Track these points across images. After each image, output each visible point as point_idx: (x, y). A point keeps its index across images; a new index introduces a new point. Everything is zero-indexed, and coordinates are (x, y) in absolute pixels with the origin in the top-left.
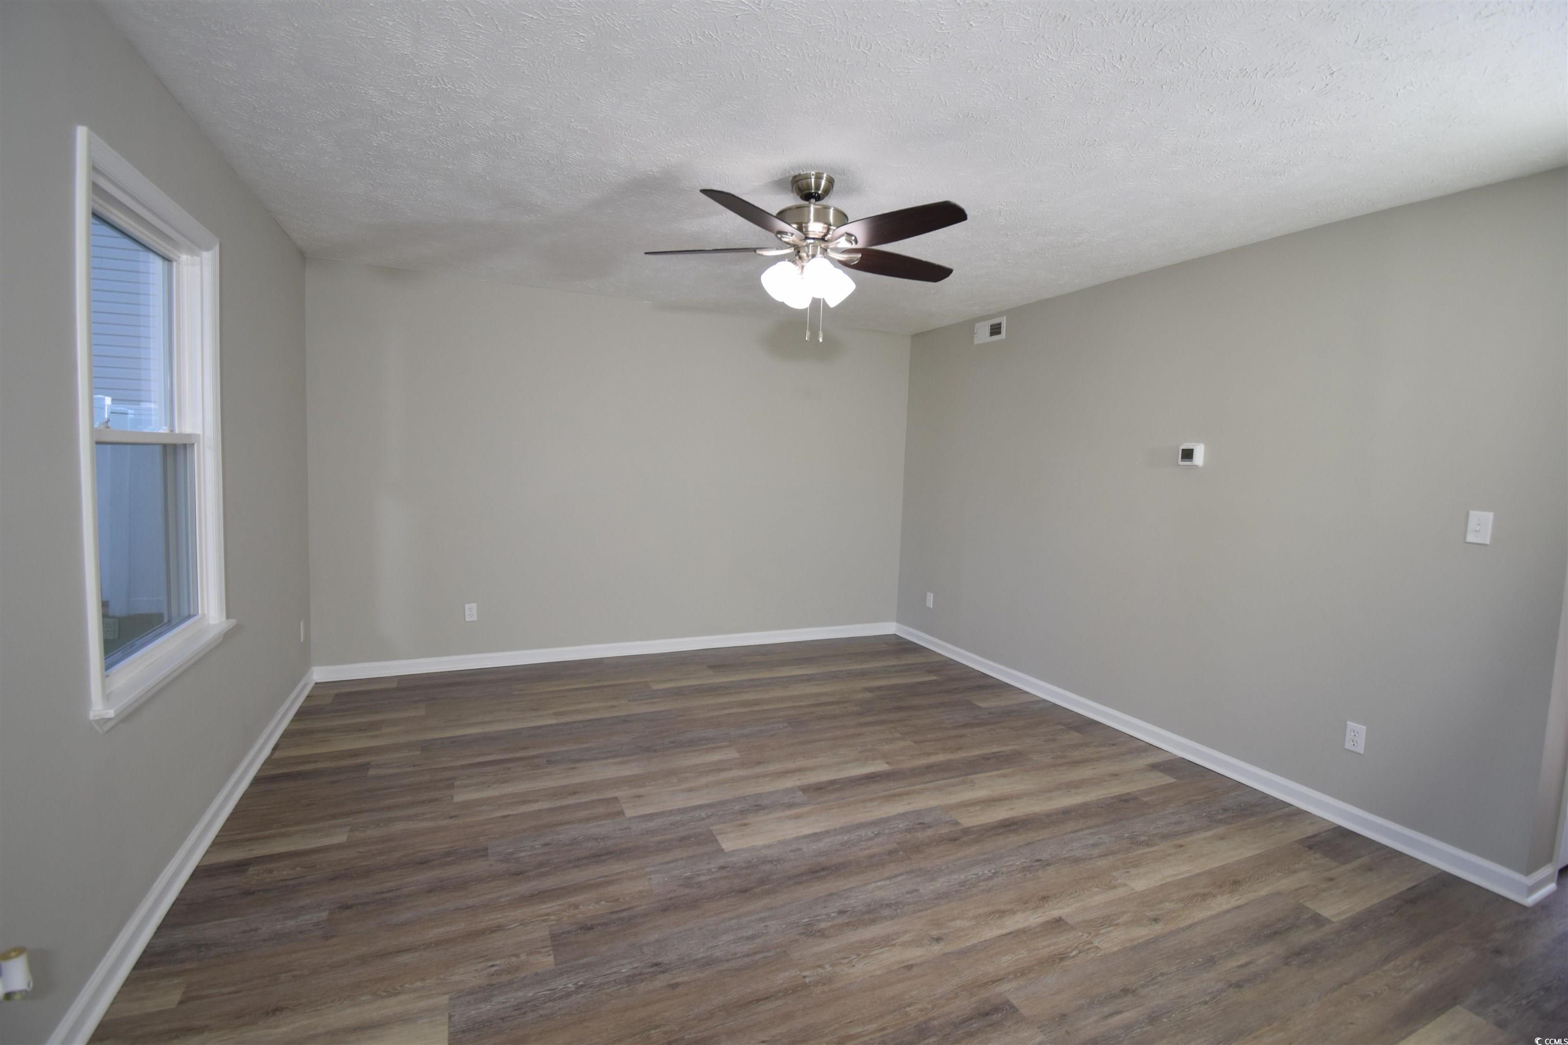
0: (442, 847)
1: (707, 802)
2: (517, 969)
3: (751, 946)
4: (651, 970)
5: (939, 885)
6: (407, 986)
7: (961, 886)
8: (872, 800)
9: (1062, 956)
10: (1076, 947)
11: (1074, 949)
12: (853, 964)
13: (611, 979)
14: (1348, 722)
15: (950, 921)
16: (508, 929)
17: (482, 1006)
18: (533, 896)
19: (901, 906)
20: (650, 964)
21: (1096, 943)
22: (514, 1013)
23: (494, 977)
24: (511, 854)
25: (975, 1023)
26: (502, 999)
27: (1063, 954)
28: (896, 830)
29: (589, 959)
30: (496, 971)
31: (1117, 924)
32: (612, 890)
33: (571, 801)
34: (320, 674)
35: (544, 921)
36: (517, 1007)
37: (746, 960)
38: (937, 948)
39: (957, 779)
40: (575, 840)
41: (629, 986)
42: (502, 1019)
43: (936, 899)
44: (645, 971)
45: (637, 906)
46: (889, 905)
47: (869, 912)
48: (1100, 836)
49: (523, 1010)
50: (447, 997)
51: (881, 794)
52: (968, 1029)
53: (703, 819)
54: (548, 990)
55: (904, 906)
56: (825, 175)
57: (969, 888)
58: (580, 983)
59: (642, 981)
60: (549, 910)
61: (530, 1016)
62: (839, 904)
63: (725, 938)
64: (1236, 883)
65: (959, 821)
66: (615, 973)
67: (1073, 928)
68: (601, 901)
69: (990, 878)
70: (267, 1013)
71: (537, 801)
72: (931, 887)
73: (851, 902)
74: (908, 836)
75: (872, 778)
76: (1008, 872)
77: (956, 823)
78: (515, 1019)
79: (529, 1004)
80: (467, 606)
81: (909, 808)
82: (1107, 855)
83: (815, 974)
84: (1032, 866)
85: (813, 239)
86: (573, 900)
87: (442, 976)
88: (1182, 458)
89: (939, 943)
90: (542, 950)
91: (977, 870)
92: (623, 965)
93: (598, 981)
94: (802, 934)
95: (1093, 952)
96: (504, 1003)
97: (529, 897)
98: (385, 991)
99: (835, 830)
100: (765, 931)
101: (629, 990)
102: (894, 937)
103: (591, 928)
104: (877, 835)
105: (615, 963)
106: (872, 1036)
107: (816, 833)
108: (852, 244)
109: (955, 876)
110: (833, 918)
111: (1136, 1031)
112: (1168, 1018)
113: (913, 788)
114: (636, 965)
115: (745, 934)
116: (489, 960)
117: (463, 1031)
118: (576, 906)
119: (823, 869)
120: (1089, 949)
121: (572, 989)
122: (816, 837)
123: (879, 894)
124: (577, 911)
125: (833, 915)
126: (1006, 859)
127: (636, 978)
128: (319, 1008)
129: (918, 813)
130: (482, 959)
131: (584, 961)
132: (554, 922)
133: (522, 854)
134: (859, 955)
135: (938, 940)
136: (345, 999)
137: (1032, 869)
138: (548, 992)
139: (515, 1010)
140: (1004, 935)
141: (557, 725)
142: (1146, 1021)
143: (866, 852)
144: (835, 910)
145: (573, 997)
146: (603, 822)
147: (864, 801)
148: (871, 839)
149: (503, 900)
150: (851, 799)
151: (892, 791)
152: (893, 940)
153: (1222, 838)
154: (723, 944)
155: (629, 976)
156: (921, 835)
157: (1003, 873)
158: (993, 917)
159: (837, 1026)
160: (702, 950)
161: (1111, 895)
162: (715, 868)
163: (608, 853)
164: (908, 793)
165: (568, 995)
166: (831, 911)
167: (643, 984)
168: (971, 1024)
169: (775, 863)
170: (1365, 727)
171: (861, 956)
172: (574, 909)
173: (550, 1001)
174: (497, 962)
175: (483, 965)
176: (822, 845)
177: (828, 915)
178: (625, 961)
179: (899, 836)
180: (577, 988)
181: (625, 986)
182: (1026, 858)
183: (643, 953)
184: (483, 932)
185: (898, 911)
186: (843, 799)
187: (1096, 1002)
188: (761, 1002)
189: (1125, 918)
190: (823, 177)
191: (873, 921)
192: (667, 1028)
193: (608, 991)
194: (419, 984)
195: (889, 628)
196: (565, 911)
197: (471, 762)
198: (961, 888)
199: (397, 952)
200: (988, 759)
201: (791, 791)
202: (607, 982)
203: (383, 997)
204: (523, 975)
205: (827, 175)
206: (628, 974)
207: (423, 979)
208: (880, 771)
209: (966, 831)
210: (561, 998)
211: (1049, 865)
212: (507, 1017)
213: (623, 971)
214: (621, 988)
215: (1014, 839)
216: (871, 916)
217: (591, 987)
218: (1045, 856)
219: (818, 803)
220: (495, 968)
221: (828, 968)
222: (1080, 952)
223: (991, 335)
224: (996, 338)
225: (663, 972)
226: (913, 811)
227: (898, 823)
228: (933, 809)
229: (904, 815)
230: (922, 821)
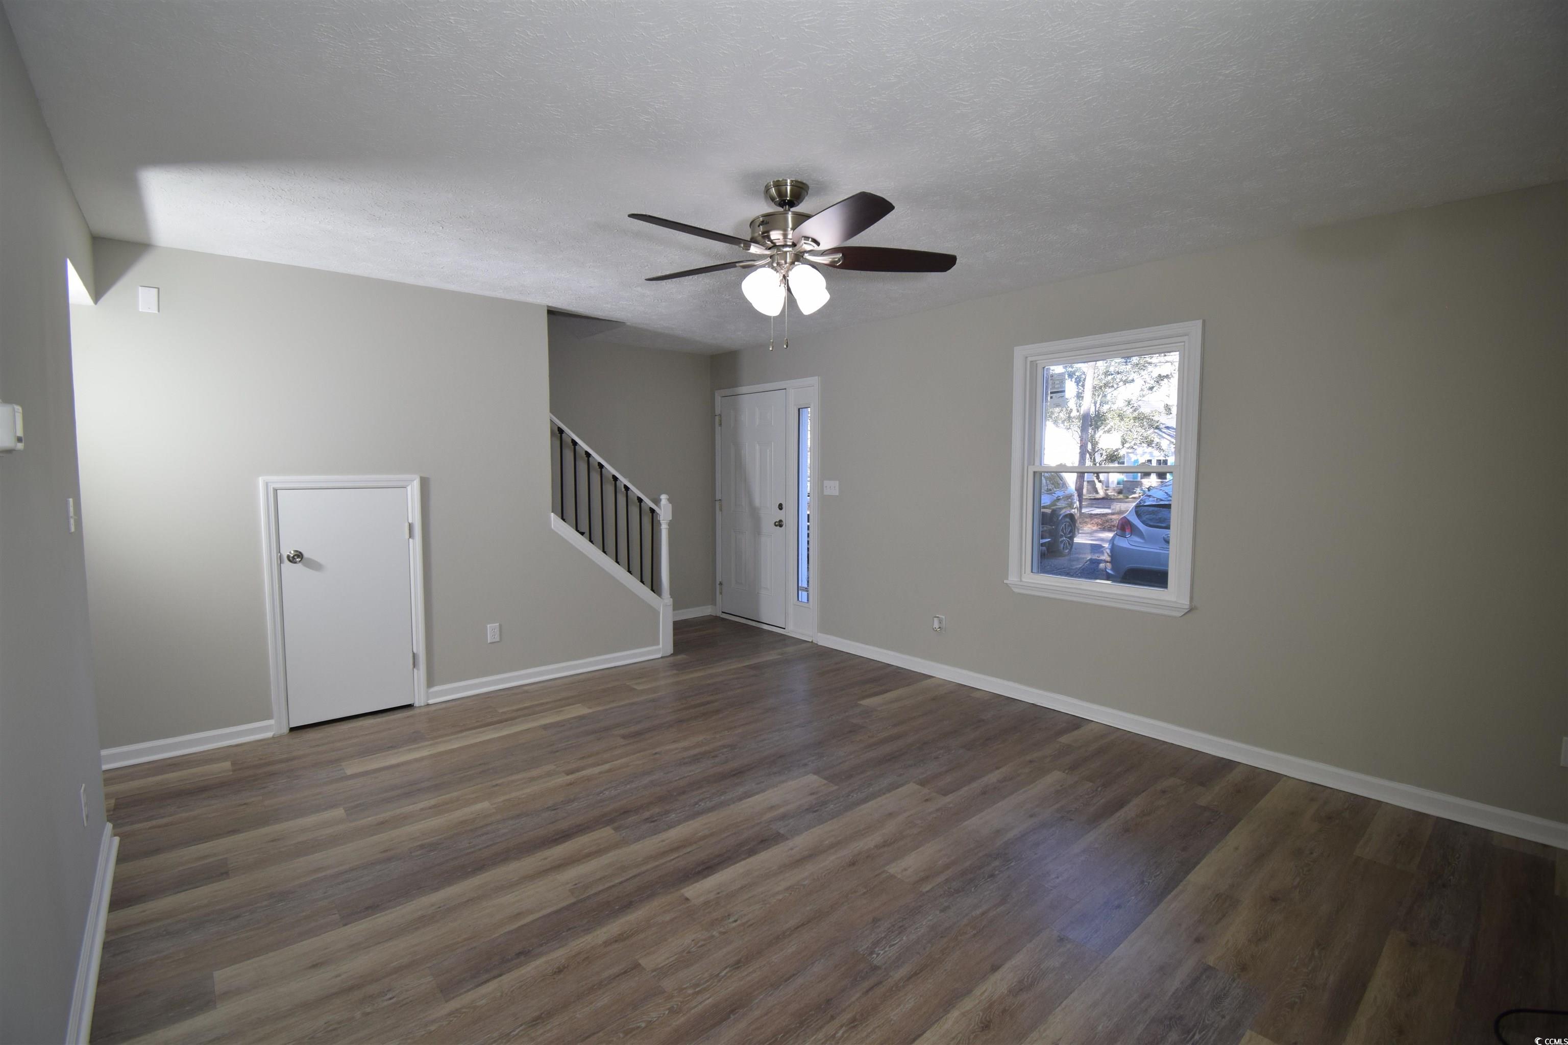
8: (704, 837)
28: (678, 811)
43: (654, 772)
46: (685, 764)
47: (698, 759)
51: (694, 847)
55: (675, 765)
57: (627, 781)
62: (718, 760)
65: (613, 832)
69: (606, 790)
72: (656, 778)
73: (710, 762)
74: (667, 808)
76: (589, 794)
77: (616, 829)
81: (664, 836)
91: (614, 792)
99: (734, 803)
104: (696, 803)
107: (749, 797)
109: (635, 787)
110: (720, 753)
113: (656, 863)
119: (734, 775)
122: (747, 795)
126: (585, 805)
129: (655, 832)
147: (712, 835)
148: (701, 800)
150: (726, 835)
151: (681, 854)
156: (656, 810)
176: (741, 790)
186: (735, 834)
209: (610, 822)
215: (564, 825)
219: (758, 824)
226: (659, 833)
227: (676, 817)
228: (637, 840)
229: (670, 827)
230: (652, 824)
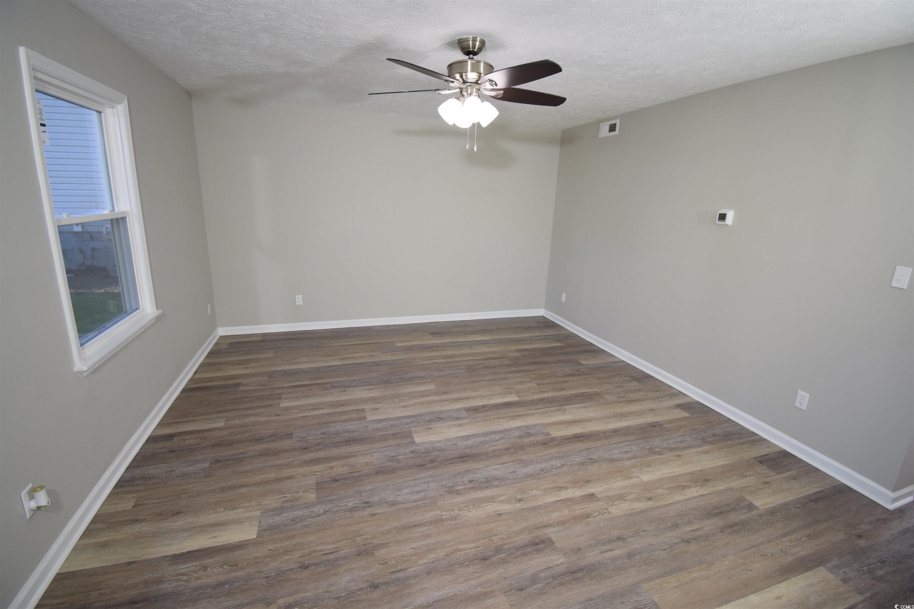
0: (270, 431)
1: (412, 414)
2: (297, 500)
3: (418, 496)
4: (363, 505)
5: (529, 469)
6: (241, 505)
7: (541, 471)
8: (503, 418)
9: (588, 515)
10: (598, 511)
11: (596, 512)
12: (470, 510)
13: (342, 509)
14: (799, 391)
15: (530, 490)
16: (296, 478)
17: (276, 517)
18: (311, 461)
19: (504, 480)
20: (363, 502)
21: (610, 510)
22: (291, 523)
23: (284, 503)
24: (304, 437)
25: (528, 548)
26: (286, 515)
27: (589, 514)
28: (513, 436)
29: (333, 497)
30: (286, 500)
31: (626, 500)
32: (352, 461)
33: (339, 410)
34: (222, 331)
35: (314, 475)
36: (293, 520)
37: (414, 504)
38: (518, 505)
39: (556, 408)
40: (338, 431)
41: (350, 513)
42: (285, 525)
43: (525, 477)
44: (360, 506)
45: (363, 470)
46: (498, 479)
47: (486, 482)
48: (631, 447)
49: (296, 521)
50: (260, 512)
51: (510, 415)
52: (523, 552)
53: (408, 424)
54: (310, 512)
55: (506, 480)
56: (478, 39)
57: (546, 473)
58: (327, 510)
59: (358, 511)
60: (318, 470)
61: (299, 525)
62: (470, 477)
63: (405, 491)
64: (707, 481)
65: (550, 433)
66: (345, 505)
67: (599, 500)
68: (346, 466)
69: (560, 468)
70: (173, 514)
71: (322, 409)
72: (524, 471)
73: (478, 476)
74: (519, 440)
75: (507, 405)
76: (571, 465)
77: (549, 434)
78: (291, 526)
79: (299, 519)
80: (297, 296)
81: (523, 424)
82: (632, 458)
83: (449, 514)
84: (586, 462)
85: (470, 83)
86: (331, 464)
87: (259, 501)
88: (719, 219)
89: (520, 502)
90: (311, 491)
91: (553, 463)
92: (350, 501)
93: (336, 509)
94: (446, 492)
95: (607, 515)
96: (287, 517)
97: (309, 461)
98: (230, 507)
99: (479, 434)
100: (427, 489)
101: (350, 515)
102: (496, 497)
103: (337, 481)
104: (501, 439)
105: (345, 500)
106: (471, 551)
107: (467, 436)
108: (494, 87)
109: (539, 465)
110: (466, 484)
111: (618, 562)
112: (639, 556)
113: (528, 412)
114: (356, 502)
115: (416, 490)
116: (283, 494)
117: (265, 530)
118: (332, 468)
119: (467, 456)
120: (605, 513)
121: (321, 513)
122: (468, 437)
123: (494, 473)
124: (331, 471)
125: (466, 482)
126: (571, 457)
127: (355, 509)
128: (198, 513)
129: (528, 427)
130: (280, 493)
131: (330, 498)
132: (319, 476)
133: (310, 438)
134: (474, 506)
135: (520, 500)
136: (211, 510)
137: (585, 464)
138: (310, 513)
139: (292, 521)
140: (558, 501)
141: (340, 365)
142: (626, 556)
143: (493, 448)
144: (467, 480)
145: (321, 517)
146: (354, 423)
147: (499, 418)
148: (498, 440)
149: (296, 462)
150: (492, 417)
151: (516, 413)
152: (495, 499)
153: (706, 452)
154: (404, 494)
155: (352, 508)
156: (526, 440)
157: (567, 465)
158: (555, 490)
159: (453, 543)
160: (392, 497)
161: (628, 482)
162: (408, 452)
163: (354, 440)
164: (525, 415)
165: (319, 515)
166: (465, 480)
167: (358, 512)
168: (526, 549)
169: (441, 451)
170: (809, 395)
171: (476, 506)
172: (331, 470)
173: (310, 517)
174: (287, 495)
175: (280, 496)
176: (469, 443)
177: (463, 482)
178: (351, 500)
179: (513, 440)
180: (324, 512)
181: (349, 513)
182: (584, 457)
183: (361, 496)
184: (283, 479)
185: (502, 483)
186: (487, 416)
187: (600, 543)
188: (417, 527)
189: (632, 496)
190: (477, 40)
191: (487, 488)
192: (365, 537)
193: (340, 515)
194: (247, 504)
195: (540, 312)
196: (326, 470)
197: (292, 385)
198: (541, 472)
199: (240, 487)
200: (578, 396)
201: (459, 410)
202: (340, 510)
203: (229, 510)
204: (299, 503)
205: (480, 38)
206: (351, 506)
207: (250, 502)
208: (512, 401)
209: (553, 439)
210: (315, 517)
211: (596, 462)
212: (287, 524)
213: (349, 505)
214: (346, 514)
215: (580, 446)
216: (487, 485)
217: (331, 512)
218: (595, 457)
219: (473, 418)
220: (285, 499)
221: (456, 511)
222: (599, 514)
223: (609, 132)
224: (613, 133)
225: (369, 507)
226: (526, 426)
227: (515, 432)
228: (537, 425)
229: (519, 428)
230: (529, 432)
